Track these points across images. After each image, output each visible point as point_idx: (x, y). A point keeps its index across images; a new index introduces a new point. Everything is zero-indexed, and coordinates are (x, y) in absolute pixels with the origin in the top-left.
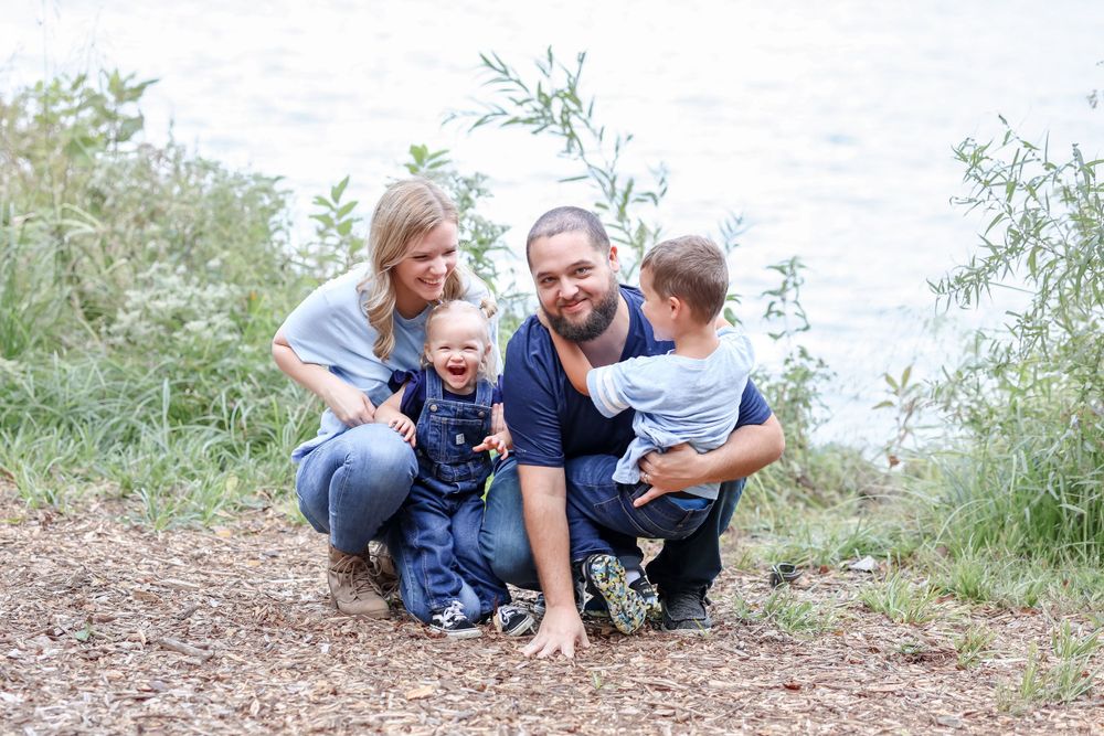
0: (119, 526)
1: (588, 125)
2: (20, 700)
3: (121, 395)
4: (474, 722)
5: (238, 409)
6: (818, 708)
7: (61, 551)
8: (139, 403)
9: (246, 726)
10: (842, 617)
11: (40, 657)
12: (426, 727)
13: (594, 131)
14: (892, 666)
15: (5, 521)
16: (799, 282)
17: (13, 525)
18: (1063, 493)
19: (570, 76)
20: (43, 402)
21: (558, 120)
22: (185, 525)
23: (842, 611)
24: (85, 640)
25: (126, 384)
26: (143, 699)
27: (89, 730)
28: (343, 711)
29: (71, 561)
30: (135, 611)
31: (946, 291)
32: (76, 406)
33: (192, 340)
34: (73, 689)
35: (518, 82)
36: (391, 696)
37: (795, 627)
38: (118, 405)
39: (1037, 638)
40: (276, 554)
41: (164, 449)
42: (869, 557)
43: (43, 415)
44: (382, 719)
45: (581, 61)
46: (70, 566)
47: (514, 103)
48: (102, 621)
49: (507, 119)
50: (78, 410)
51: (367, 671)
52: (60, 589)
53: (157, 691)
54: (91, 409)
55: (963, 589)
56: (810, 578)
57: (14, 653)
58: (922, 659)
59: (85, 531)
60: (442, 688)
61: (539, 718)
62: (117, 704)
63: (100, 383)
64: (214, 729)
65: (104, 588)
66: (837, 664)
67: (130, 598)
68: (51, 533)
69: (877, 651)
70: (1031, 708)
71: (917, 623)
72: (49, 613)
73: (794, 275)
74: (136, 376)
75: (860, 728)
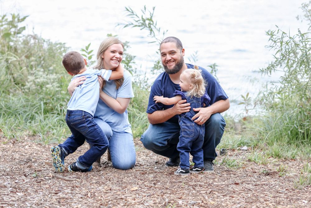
0: (34, 144)
1: (155, 28)
2: (22, 195)
3: (29, 106)
4: (152, 197)
5: (63, 109)
6: (246, 189)
7: (20, 151)
8: (34, 108)
9: (89, 200)
10: (243, 163)
11: (24, 182)
12: (139, 199)
13: (157, 30)
14: (261, 177)
15: (2, 143)
16: (216, 70)
17: (4, 144)
18: (298, 127)
19: (151, 13)
20: (7, 109)
21: (148, 26)
22: (53, 143)
23: (243, 162)
24: (35, 177)
25: (30, 103)
26: (57, 193)
27: (44, 203)
28: (114, 195)
29: (24, 154)
30: (47, 168)
31: (264, 71)
32: (17, 110)
33: (48, 90)
34: (36, 191)
35: (136, 15)
36: (126, 190)
37: (231, 167)
38: (28, 109)
39: (298, 167)
40: (81, 150)
41: (43, 121)
42: (245, 146)
43: (7, 112)
44: (126, 197)
45: (154, 9)
46: (24, 156)
47: (135, 21)
48: (38, 171)
49: (133, 25)
50: (17, 111)
51: (117, 183)
52: (23, 162)
53: (60, 191)
54: (21, 111)
55: (275, 154)
56: (230, 153)
57: (17, 181)
58: (269, 175)
59: (25, 145)
60: (140, 187)
61: (170, 195)
62: (50, 195)
63: (23, 103)
64: (80, 201)
65: (35, 162)
66: (246, 177)
67: (44, 164)
68: (15, 146)
69: (256, 172)
70: (303, 187)
71: (264, 164)
72: (23, 170)
73: (215, 68)
74: (33, 101)
75: (259, 195)
